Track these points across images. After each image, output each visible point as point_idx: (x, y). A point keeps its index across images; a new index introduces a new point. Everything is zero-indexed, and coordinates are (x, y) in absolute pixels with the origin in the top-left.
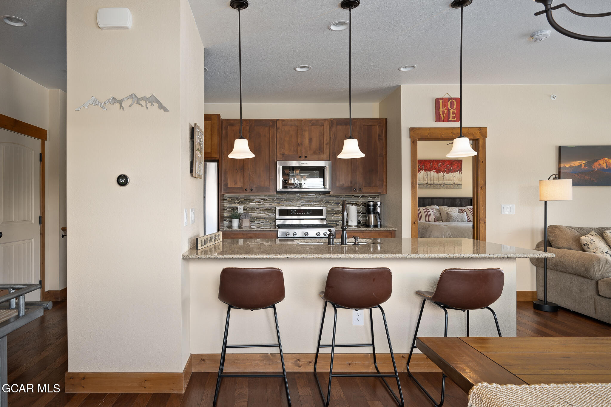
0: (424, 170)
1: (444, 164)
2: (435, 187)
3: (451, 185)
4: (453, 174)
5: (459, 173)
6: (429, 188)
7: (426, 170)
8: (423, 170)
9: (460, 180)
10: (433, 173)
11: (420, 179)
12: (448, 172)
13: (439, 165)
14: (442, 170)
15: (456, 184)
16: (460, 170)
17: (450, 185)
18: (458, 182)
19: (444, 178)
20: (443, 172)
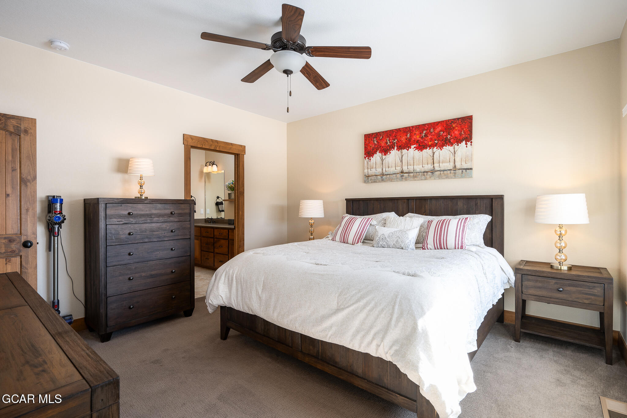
0: (396, 148)
1: (432, 130)
2: (416, 177)
3: (449, 172)
4: (451, 148)
5: (466, 144)
6: (406, 179)
7: (400, 148)
8: (394, 149)
9: (469, 158)
10: (412, 152)
11: (390, 166)
12: (441, 147)
13: (423, 135)
14: (430, 143)
15: (459, 169)
16: (468, 138)
17: (445, 172)
18: (463, 163)
19: (433, 159)
20: (432, 146)
